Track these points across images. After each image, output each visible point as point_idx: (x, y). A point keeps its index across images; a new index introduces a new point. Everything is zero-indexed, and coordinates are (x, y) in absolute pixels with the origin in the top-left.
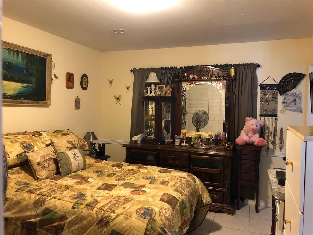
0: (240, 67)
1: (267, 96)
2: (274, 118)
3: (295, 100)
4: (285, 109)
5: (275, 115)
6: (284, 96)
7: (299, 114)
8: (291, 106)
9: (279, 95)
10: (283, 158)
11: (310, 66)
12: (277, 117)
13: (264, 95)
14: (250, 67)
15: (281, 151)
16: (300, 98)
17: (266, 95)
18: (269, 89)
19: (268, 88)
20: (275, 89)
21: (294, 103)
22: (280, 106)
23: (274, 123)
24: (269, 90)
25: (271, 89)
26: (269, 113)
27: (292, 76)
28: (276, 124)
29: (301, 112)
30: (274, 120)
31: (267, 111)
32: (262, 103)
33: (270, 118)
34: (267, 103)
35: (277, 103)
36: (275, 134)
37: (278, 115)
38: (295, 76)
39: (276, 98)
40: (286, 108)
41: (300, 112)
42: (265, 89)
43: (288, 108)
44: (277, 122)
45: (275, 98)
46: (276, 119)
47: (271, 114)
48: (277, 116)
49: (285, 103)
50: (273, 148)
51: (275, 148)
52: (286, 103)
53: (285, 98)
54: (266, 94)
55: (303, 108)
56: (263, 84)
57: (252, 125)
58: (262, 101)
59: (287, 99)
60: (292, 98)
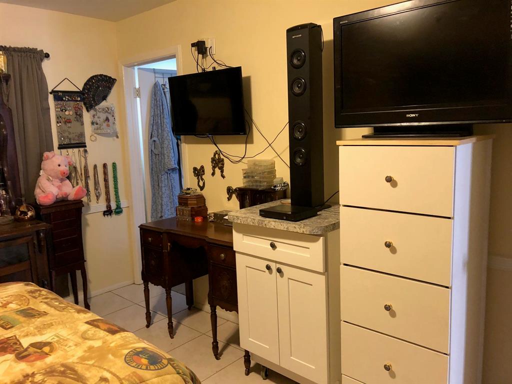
0: (13, 53)
1: (67, 113)
2: (82, 149)
3: (107, 119)
4: (96, 133)
5: (82, 145)
6: (92, 112)
7: (114, 140)
8: (103, 129)
9: (84, 110)
10: (103, 212)
11: (123, 67)
12: (86, 148)
13: (62, 111)
14: (32, 56)
15: (98, 203)
16: (113, 116)
17: (66, 111)
18: (69, 100)
19: (67, 97)
20: (78, 101)
21: (106, 123)
22: (88, 129)
23: (83, 160)
24: (68, 102)
25: (71, 101)
26: (73, 142)
27: (99, 80)
28: (86, 158)
29: (117, 137)
30: (82, 153)
31: (70, 139)
32: (60, 124)
33: (76, 150)
34: (69, 125)
35: (82, 124)
36: (87, 177)
37: (87, 144)
38: (103, 80)
39: (81, 116)
40: (97, 131)
41: (115, 138)
42: (62, 100)
43: (99, 131)
44: (87, 155)
45: (79, 116)
46: (86, 151)
47: (77, 143)
48: (86, 146)
49: (95, 124)
50: (87, 201)
51: (89, 200)
52: (97, 124)
53: (94, 116)
54: (63, 108)
55: (118, 130)
56: (58, 92)
57: (59, 165)
58: (60, 122)
59: (96, 117)
60: (103, 116)
